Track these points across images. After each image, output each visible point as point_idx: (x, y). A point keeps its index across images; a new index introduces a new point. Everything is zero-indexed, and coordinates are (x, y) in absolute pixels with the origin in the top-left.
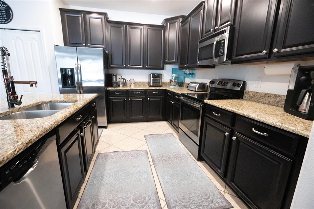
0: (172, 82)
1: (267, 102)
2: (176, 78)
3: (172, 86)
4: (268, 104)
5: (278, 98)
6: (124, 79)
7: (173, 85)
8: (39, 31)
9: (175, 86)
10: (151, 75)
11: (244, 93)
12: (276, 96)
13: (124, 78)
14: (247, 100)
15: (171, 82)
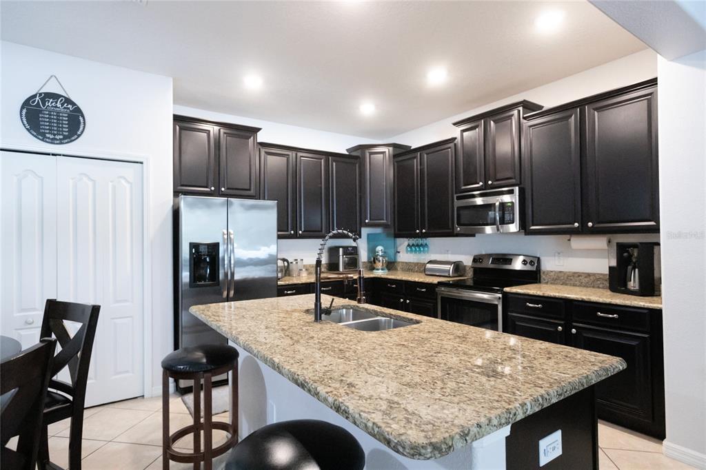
0: (379, 261)
1: (578, 283)
2: (385, 254)
3: (378, 269)
4: (580, 286)
5: (592, 278)
6: (284, 260)
7: (380, 267)
8: (142, 163)
9: (382, 269)
10: (341, 249)
11: (541, 274)
12: (589, 275)
13: (286, 258)
14: (547, 283)
15: (377, 262)
